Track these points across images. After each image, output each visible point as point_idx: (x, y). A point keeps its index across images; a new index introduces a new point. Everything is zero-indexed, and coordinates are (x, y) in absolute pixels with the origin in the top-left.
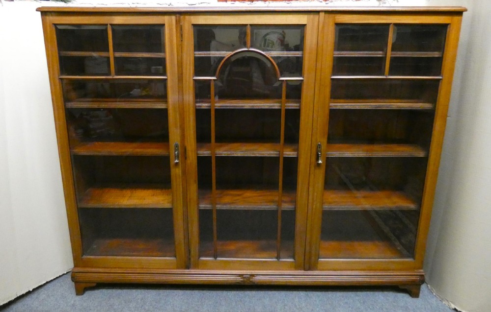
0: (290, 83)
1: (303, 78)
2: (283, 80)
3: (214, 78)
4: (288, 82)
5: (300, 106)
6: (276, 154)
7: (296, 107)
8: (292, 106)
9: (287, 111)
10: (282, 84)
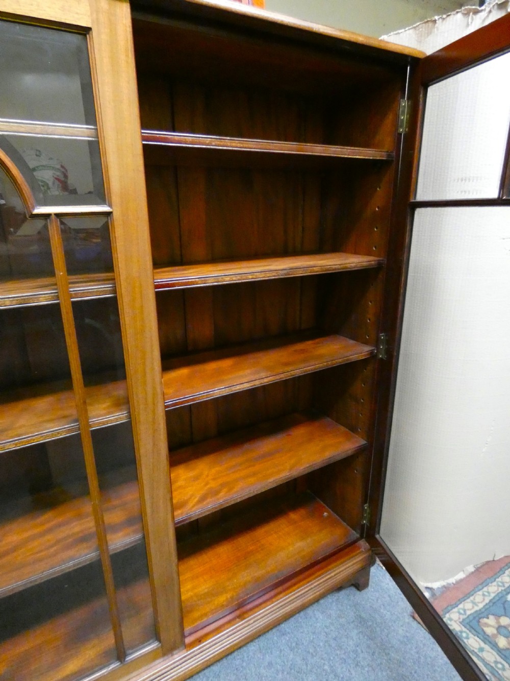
0: (72, 224)
1: (110, 206)
2: (47, 216)
4: (66, 220)
5: (114, 291)
6: (69, 431)
7: (105, 292)
8: (91, 293)
9: (79, 307)
10: (46, 227)
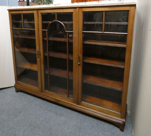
1: (73, 31)
3: (47, 30)
10: (67, 33)
